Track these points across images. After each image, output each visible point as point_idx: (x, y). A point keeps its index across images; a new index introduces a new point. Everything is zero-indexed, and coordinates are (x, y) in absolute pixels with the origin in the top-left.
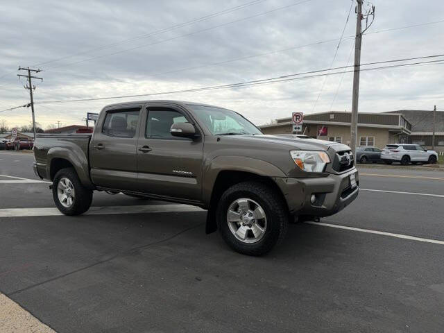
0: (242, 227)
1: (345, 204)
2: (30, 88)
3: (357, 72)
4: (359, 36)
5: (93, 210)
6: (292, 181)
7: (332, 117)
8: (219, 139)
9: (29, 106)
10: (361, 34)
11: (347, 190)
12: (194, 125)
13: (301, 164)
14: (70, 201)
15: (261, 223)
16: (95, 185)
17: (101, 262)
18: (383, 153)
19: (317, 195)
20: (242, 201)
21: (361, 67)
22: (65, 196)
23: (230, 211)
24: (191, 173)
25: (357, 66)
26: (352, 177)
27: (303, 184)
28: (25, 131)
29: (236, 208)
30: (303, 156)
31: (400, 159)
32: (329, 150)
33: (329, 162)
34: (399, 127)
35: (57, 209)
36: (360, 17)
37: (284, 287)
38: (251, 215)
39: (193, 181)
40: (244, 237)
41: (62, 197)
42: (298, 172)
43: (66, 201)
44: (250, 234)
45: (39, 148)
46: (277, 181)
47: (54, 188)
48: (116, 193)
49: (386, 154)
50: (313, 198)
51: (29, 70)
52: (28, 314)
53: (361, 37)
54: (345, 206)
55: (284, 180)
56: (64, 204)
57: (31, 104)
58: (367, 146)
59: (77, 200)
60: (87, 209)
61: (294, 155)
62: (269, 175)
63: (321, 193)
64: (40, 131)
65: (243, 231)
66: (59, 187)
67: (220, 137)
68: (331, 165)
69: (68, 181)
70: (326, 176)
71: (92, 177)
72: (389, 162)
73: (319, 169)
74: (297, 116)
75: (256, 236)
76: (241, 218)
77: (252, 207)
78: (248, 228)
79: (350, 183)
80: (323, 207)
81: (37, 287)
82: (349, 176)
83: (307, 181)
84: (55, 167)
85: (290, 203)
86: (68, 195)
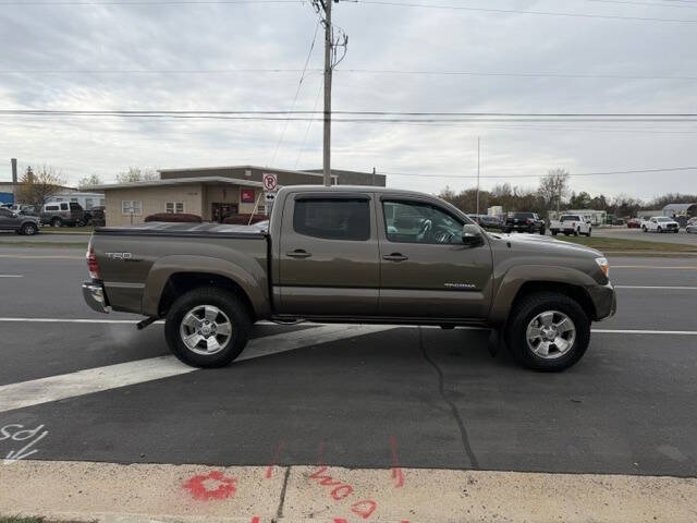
0: (542, 342)
3: (327, 121)
4: (328, 71)
7: (248, 173)
10: (331, 69)
14: (215, 344)
15: (566, 334)
20: (547, 315)
22: (198, 337)
23: (530, 327)
24: (473, 286)
25: (327, 112)
36: (329, 45)
40: (547, 354)
43: (200, 344)
44: (551, 349)
53: (330, 73)
56: (199, 352)
65: (544, 346)
66: (184, 322)
76: (541, 333)
78: (550, 342)
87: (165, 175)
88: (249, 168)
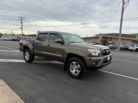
0: (74, 70)
1: (105, 65)
2: (22, 23)
3: (122, 21)
4: (123, 9)
5: (34, 61)
6: (88, 58)
7: (114, 35)
8: (69, 44)
9: (21, 28)
10: (124, 9)
11: (106, 61)
12: (62, 39)
13: (91, 53)
14: (28, 59)
15: (79, 69)
16: (35, 55)
17: (34, 77)
18: (129, 47)
19: (96, 63)
20: (74, 62)
21: (123, 20)
22: (27, 57)
23: (71, 65)
24: (60, 53)
26: (108, 57)
27: (91, 59)
28: (20, 35)
29: (72, 64)
30: (92, 51)
31: (135, 50)
32: (100, 49)
33: (100, 52)
34: (136, 39)
35: (24, 60)
36: (124, 3)
37: (82, 89)
38: (76, 67)
39: (61, 56)
40: (74, 73)
41: (26, 57)
42: (90, 55)
43: (27, 58)
44: (76, 72)
45: (21, 43)
46: (84, 58)
47: (24, 54)
48: (40, 57)
49: (131, 48)
50: (94, 63)
51: (22, 18)
52: (12, 90)
53: (123, 10)
54: (105, 66)
55: (86, 57)
56: (26, 59)
57: (22, 28)
58: (124, 45)
59: (30, 58)
60: (33, 61)
61: (89, 50)
62: (82, 55)
63: (97, 62)
64: (24, 35)
65: (74, 71)
66: (25, 54)
67: (69, 43)
68: (101, 54)
69: (28, 53)
70: (99, 57)
71: (34, 52)
72: (131, 50)
73: (97, 55)
74: (101, 34)
75: (77, 73)
76: (74, 67)
77: (77, 64)
78: (75, 70)
79: (107, 59)
80: (97, 66)
81: (15, 83)
82: (107, 57)
83: (93, 58)
84: (25, 49)
85: (87, 64)
86: (28, 57)
87: (96, 35)
88: (114, 34)
